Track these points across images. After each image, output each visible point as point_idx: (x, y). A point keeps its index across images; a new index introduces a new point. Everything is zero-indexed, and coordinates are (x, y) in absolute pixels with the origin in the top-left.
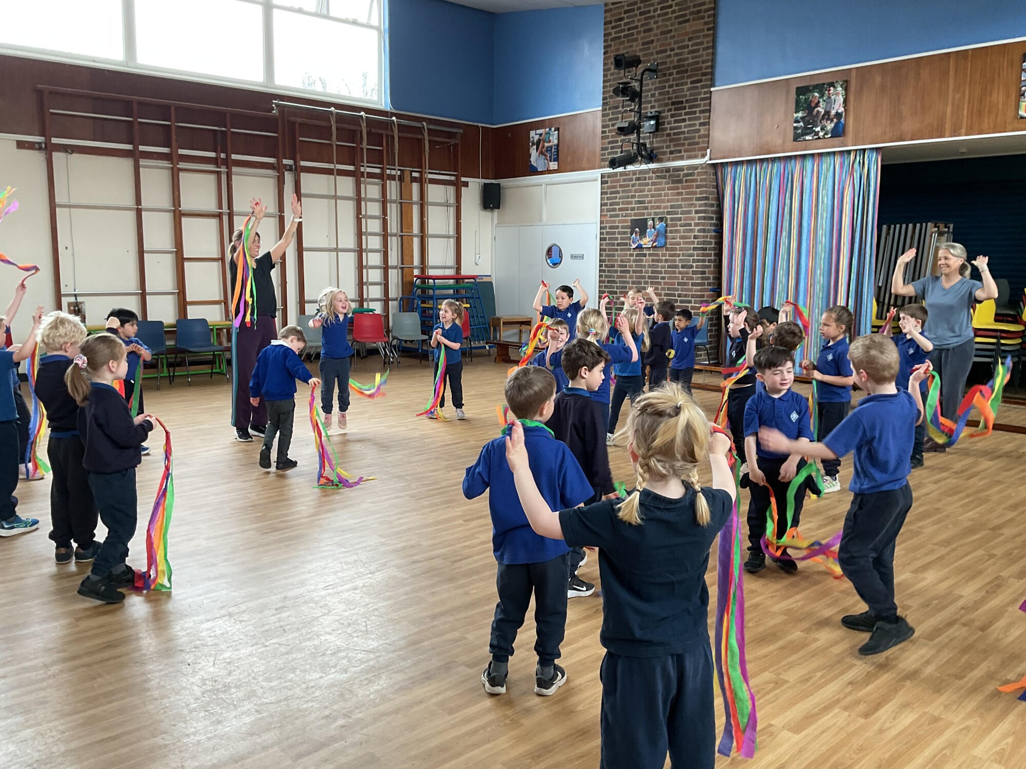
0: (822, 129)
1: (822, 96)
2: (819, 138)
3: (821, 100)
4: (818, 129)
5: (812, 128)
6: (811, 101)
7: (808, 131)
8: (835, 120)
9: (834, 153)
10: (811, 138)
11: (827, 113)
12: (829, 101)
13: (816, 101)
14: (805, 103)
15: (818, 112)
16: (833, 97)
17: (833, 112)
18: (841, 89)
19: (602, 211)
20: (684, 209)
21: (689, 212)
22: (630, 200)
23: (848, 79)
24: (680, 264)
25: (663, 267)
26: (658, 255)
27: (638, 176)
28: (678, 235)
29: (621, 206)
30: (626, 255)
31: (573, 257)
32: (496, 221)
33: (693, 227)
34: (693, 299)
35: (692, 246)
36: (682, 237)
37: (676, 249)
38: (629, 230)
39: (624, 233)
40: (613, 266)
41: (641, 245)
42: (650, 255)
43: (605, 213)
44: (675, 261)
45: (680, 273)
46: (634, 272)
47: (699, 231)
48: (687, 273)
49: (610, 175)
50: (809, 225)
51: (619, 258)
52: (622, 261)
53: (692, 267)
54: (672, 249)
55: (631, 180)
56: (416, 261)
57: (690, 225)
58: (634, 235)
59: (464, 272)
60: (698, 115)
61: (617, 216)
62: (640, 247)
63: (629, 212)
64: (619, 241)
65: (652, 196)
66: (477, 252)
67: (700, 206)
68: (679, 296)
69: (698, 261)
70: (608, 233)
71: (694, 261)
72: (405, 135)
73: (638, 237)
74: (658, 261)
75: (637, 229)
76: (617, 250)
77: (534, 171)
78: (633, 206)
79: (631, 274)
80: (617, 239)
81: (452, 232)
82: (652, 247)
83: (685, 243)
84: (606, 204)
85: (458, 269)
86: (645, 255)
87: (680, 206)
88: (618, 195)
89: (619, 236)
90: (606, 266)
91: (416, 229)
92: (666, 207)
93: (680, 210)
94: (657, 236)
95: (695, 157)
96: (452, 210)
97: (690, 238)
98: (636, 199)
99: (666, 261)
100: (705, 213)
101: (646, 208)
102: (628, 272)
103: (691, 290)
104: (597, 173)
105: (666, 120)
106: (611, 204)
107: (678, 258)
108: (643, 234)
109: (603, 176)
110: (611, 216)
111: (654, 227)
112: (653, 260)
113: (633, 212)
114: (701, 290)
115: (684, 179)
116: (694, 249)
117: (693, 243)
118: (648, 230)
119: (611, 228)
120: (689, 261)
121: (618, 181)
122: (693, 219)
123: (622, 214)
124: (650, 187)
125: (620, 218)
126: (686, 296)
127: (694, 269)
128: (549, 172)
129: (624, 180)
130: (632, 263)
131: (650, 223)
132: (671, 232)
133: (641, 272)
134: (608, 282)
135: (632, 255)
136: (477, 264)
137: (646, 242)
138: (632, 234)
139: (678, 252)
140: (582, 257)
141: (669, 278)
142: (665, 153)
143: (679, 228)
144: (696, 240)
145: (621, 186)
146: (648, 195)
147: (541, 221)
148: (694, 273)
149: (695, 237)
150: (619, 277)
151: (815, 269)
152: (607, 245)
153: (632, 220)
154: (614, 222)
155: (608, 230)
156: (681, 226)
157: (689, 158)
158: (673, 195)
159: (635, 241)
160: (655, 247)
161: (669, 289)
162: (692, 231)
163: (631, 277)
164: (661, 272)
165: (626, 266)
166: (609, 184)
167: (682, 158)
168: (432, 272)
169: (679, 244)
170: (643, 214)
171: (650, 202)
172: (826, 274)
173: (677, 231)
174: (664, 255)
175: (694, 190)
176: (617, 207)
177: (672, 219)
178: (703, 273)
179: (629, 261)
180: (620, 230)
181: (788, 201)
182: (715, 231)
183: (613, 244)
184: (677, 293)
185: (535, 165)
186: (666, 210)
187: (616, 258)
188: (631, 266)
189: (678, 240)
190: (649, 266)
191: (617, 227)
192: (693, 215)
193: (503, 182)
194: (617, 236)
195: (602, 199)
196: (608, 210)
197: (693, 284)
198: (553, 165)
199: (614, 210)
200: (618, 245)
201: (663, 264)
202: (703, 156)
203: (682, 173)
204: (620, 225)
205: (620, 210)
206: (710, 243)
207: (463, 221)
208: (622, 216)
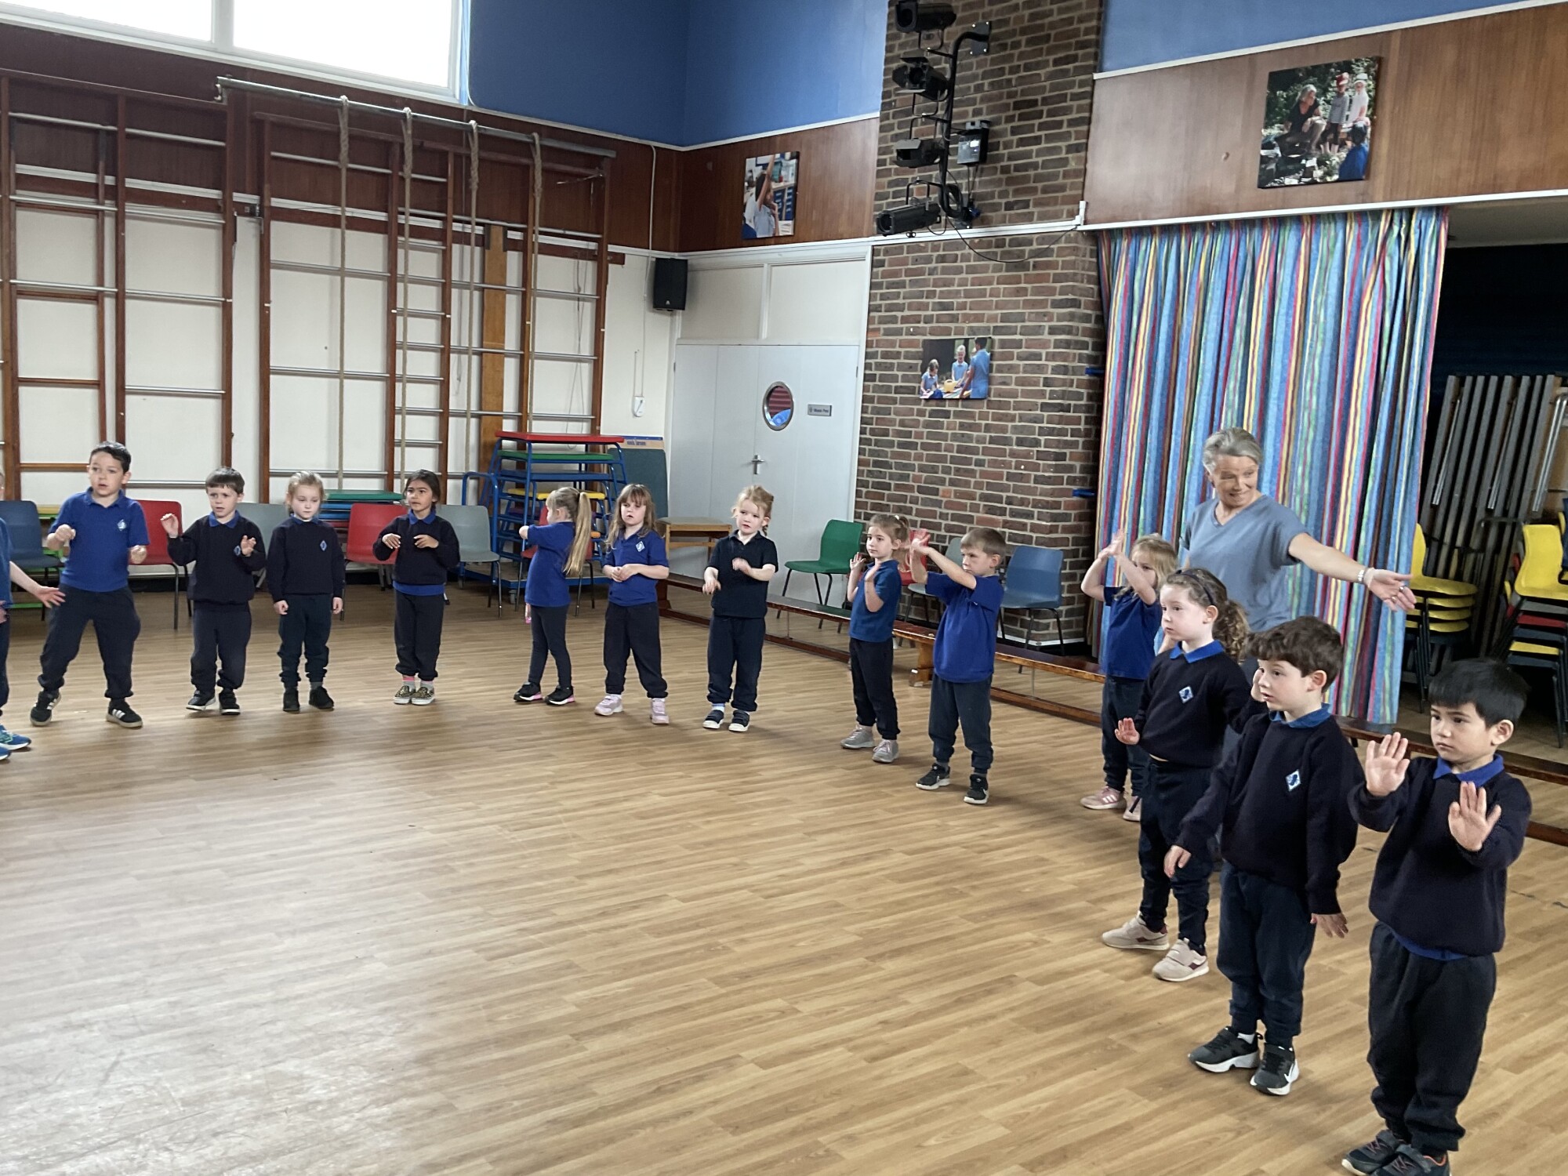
0: (1320, 163)
1: (1324, 91)
2: (1315, 183)
3: (1321, 101)
4: (1312, 163)
5: (1299, 160)
6: (1300, 102)
7: (1290, 167)
8: (1349, 144)
9: (1345, 216)
10: (1295, 182)
11: (1334, 128)
12: (1339, 101)
13: (1311, 103)
14: (1286, 107)
15: (1314, 125)
16: (1346, 95)
17: (1346, 127)
18: (1365, 76)
19: (870, 321)
20: (1027, 324)
21: (1038, 330)
22: (924, 300)
23: (1383, 55)
24: (1014, 437)
25: (980, 440)
26: (971, 415)
27: (941, 253)
28: (1014, 376)
29: (907, 313)
30: (910, 412)
31: (814, 410)
32: (678, 335)
33: (1043, 362)
34: (1036, 511)
35: (1040, 401)
36: (1021, 382)
37: (1006, 406)
38: (920, 362)
39: (911, 367)
40: (886, 433)
41: (940, 393)
42: (958, 414)
43: (876, 326)
44: (1004, 429)
45: (1013, 454)
46: (925, 446)
47: (1055, 370)
48: (1027, 455)
49: (889, 250)
50: (1285, 367)
51: (898, 418)
52: (902, 423)
53: (1037, 443)
54: (1001, 405)
55: (928, 260)
56: (509, 404)
57: (1038, 357)
58: (927, 373)
59: (606, 430)
60: (1065, 129)
61: (898, 332)
62: (938, 398)
63: (921, 325)
64: (900, 384)
65: (968, 294)
66: (638, 392)
67: (1060, 318)
68: (1010, 501)
69: (1051, 432)
70: (879, 366)
71: (1042, 431)
72: (493, 156)
73: (935, 377)
74: (970, 427)
75: (934, 361)
76: (894, 401)
77: (749, 239)
78: (930, 313)
79: (919, 450)
80: (895, 378)
81: (587, 350)
82: (961, 399)
83: (1026, 394)
84: (877, 309)
85: (595, 421)
86: (946, 414)
87: (1021, 318)
88: (902, 291)
89: (900, 374)
90: (873, 432)
91: (511, 342)
92: (993, 319)
93: (1019, 325)
94: (972, 376)
95: (1055, 217)
96: (588, 308)
97: (1036, 384)
98: (937, 300)
99: (988, 428)
100: (1069, 333)
101: (954, 319)
102: (913, 446)
103: (1032, 491)
104: (863, 246)
105: (1002, 140)
106: (889, 308)
107: (1010, 424)
108: (945, 371)
109: (875, 251)
110: (887, 332)
111: (967, 359)
112: (962, 426)
113: (928, 326)
114: (1052, 493)
115: (1032, 261)
116: (1044, 407)
117: (1042, 394)
118: (956, 364)
119: (885, 355)
120: (1031, 431)
121: (904, 262)
122: (1044, 344)
123: (908, 329)
124: (964, 275)
125: (904, 337)
126: (1022, 502)
127: (1042, 449)
128: (778, 240)
129: (916, 261)
130: (920, 429)
131: (960, 348)
132: (1000, 369)
133: (937, 447)
134: (876, 464)
135: (921, 413)
136: (635, 415)
137: (951, 387)
138: (923, 371)
139: (1012, 412)
140: (828, 411)
141: (993, 463)
142: (995, 207)
143: (1015, 362)
144: (1048, 389)
145: (908, 273)
146: (958, 292)
147: (758, 336)
148: (1041, 456)
149: (1047, 382)
150: (895, 455)
151: (1293, 463)
152: (876, 389)
153: (924, 341)
154: (892, 344)
155: (879, 360)
156: (1020, 358)
157: (1043, 218)
158: (1007, 293)
159: (929, 384)
160: (968, 398)
161: (989, 486)
162: (1040, 369)
163: (919, 457)
164: (975, 451)
165: (909, 434)
166: (886, 268)
167: (1028, 219)
168: (537, 428)
169: (1014, 394)
170: (948, 331)
171: (963, 306)
172: (1316, 474)
173: (1011, 369)
174: (984, 416)
175: (1051, 284)
176: (899, 314)
177: (1003, 344)
178: (1061, 457)
179: (916, 424)
180: (902, 360)
181: (1242, 315)
182: (1089, 372)
183: (888, 389)
184: (1004, 495)
185: (752, 225)
186: (992, 325)
187: (893, 416)
188: (919, 435)
189: (1013, 386)
190: (955, 437)
191: (897, 355)
192: (1046, 336)
193: (695, 258)
194: (895, 372)
195: (871, 297)
196: (882, 320)
197: (1037, 480)
198: (785, 228)
199: (894, 320)
200: (898, 390)
201: (982, 434)
202: (1072, 215)
203: (1027, 249)
204: (903, 350)
205: (905, 320)
206: (1079, 396)
207: (607, 330)
208: (908, 333)
